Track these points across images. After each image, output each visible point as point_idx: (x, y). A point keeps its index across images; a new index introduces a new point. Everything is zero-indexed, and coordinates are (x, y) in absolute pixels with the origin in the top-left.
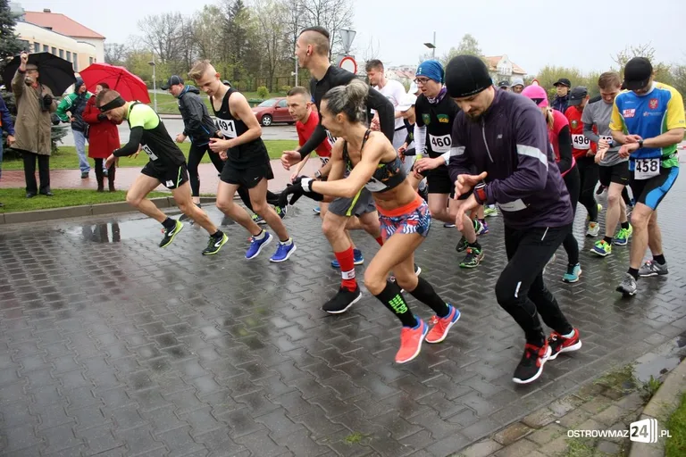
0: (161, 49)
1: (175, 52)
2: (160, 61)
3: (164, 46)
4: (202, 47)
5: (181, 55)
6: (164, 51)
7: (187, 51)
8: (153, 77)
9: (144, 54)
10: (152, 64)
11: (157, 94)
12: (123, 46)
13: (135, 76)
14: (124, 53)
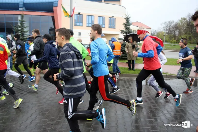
0: (167, 31)
1: (171, 32)
2: (166, 34)
3: (168, 30)
4: (180, 30)
5: (173, 32)
6: (168, 31)
7: (174, 31)
8: (164, 39)
9: (162, 33)
10: (164, 35)
11: (165, 44)
12: (156, 30)
13: (159, 39)
14: (156, 32)
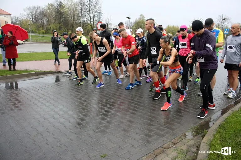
0: (32, 19)
1: (38, 20)
2: (32, 23)
3: (34, 18)
4: (48, 18)
5: (40, 21)
6: (33, 19)
7: (42, 20)
8: (30, 29)
9: (26, 21)
10: (29, 24)
11: (31, 35)
12: (18, 17)
13: (23, 29)
14: (18, 20)
